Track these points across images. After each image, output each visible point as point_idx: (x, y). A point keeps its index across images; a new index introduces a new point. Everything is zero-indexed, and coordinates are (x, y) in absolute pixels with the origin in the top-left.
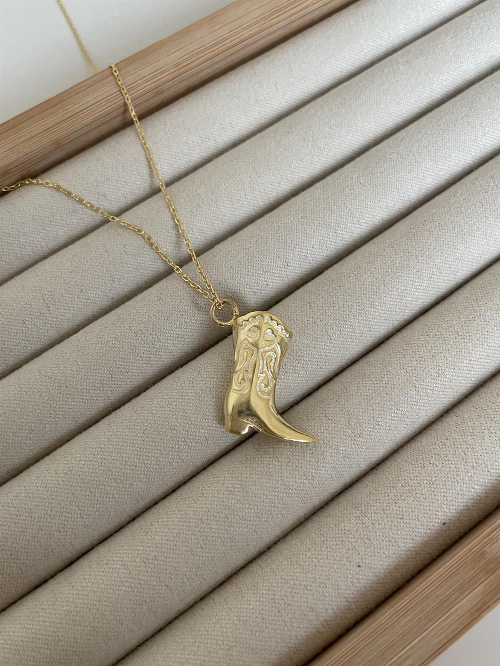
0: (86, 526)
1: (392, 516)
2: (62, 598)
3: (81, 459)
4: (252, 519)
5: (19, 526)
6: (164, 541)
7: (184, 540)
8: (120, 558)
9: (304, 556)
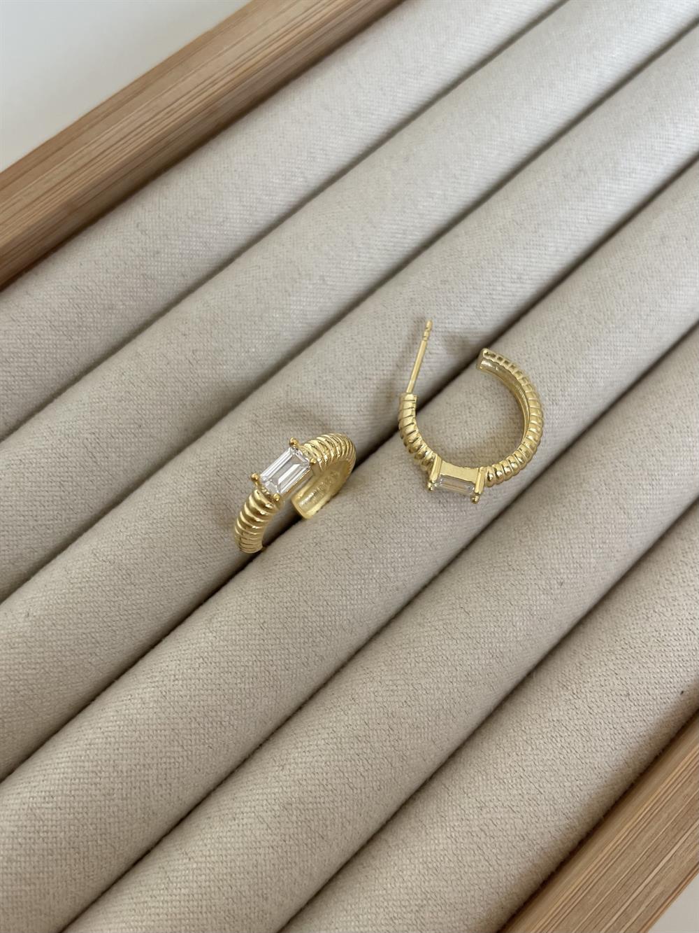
0: (198, 771)
1: (613, 693)
2: (177, 878)
3: (177, 677)
4: (426, 725)
5: (102, 786)
6: (309, 776)
7: (337, 769)
8: (250, 807)
9: (503, 765)
